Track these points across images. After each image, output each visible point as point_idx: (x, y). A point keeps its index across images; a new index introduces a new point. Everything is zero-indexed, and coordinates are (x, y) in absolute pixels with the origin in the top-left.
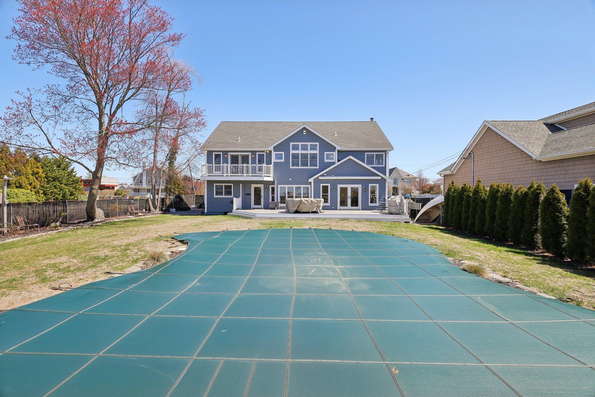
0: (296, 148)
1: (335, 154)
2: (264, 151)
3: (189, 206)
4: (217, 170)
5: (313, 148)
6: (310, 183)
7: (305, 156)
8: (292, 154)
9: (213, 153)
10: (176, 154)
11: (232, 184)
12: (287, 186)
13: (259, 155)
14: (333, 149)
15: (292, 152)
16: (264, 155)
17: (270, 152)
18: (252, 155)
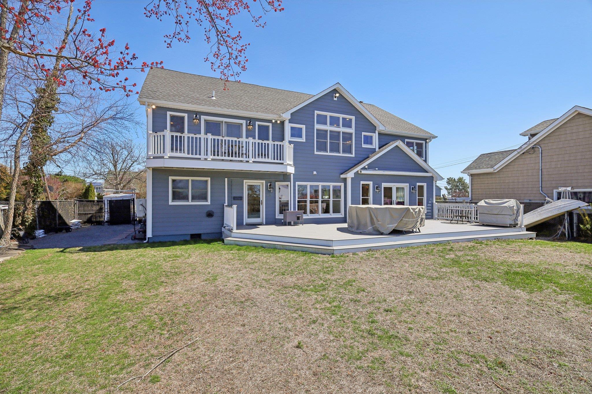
0: (322, 120)
1: (375, 137)
2: (270, 121)
3: (67, 221)
4: (177, 150)
5: (347, 124)
6: (345, 180)
7: (335, 135)
8: (317, 130)
9: (168, 112)
10: (53, 112)
11: (209, 179)
12: (309, 184)
13: (259, 126)
14: (373, 128)
15: (317, 126)
16: (268, 127)
17: (283, 123)
18: (247, 125)
